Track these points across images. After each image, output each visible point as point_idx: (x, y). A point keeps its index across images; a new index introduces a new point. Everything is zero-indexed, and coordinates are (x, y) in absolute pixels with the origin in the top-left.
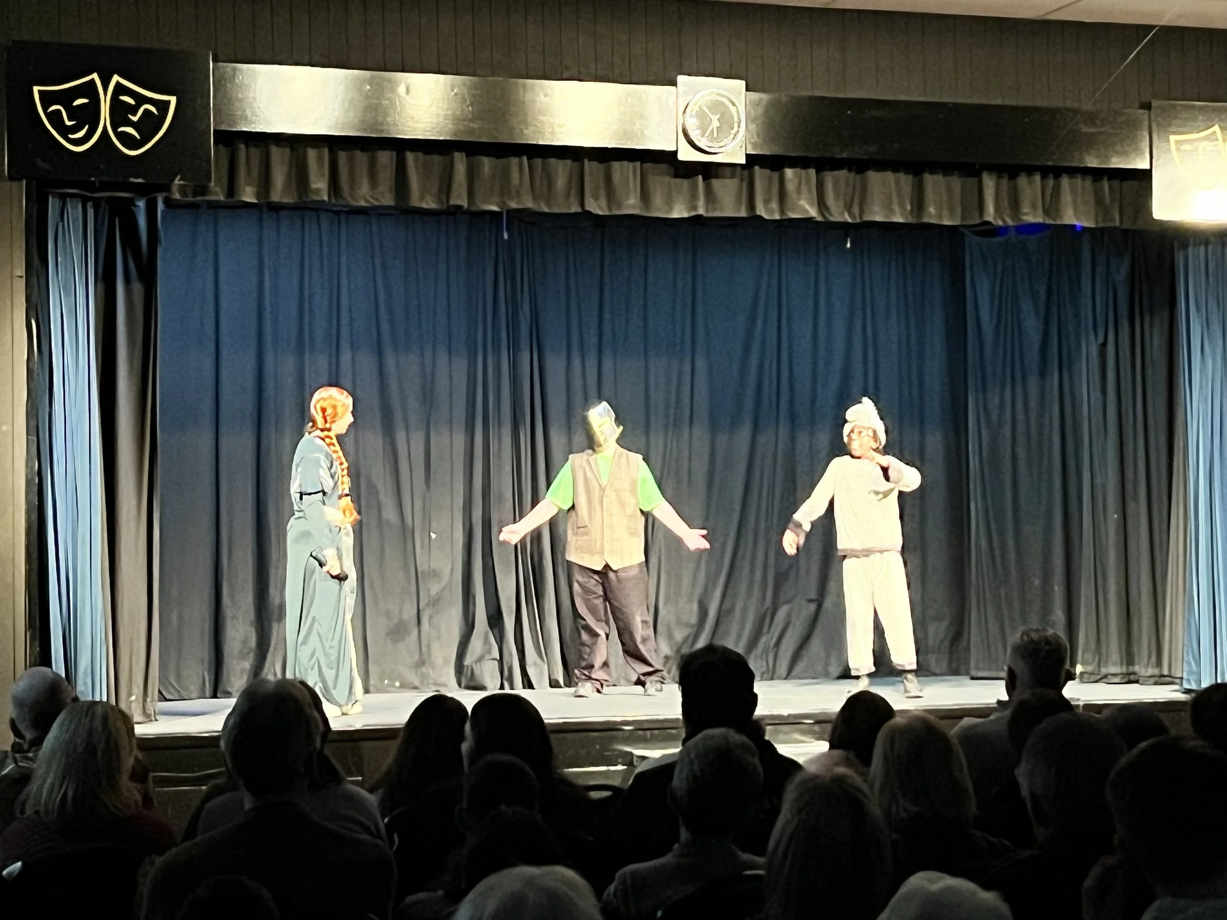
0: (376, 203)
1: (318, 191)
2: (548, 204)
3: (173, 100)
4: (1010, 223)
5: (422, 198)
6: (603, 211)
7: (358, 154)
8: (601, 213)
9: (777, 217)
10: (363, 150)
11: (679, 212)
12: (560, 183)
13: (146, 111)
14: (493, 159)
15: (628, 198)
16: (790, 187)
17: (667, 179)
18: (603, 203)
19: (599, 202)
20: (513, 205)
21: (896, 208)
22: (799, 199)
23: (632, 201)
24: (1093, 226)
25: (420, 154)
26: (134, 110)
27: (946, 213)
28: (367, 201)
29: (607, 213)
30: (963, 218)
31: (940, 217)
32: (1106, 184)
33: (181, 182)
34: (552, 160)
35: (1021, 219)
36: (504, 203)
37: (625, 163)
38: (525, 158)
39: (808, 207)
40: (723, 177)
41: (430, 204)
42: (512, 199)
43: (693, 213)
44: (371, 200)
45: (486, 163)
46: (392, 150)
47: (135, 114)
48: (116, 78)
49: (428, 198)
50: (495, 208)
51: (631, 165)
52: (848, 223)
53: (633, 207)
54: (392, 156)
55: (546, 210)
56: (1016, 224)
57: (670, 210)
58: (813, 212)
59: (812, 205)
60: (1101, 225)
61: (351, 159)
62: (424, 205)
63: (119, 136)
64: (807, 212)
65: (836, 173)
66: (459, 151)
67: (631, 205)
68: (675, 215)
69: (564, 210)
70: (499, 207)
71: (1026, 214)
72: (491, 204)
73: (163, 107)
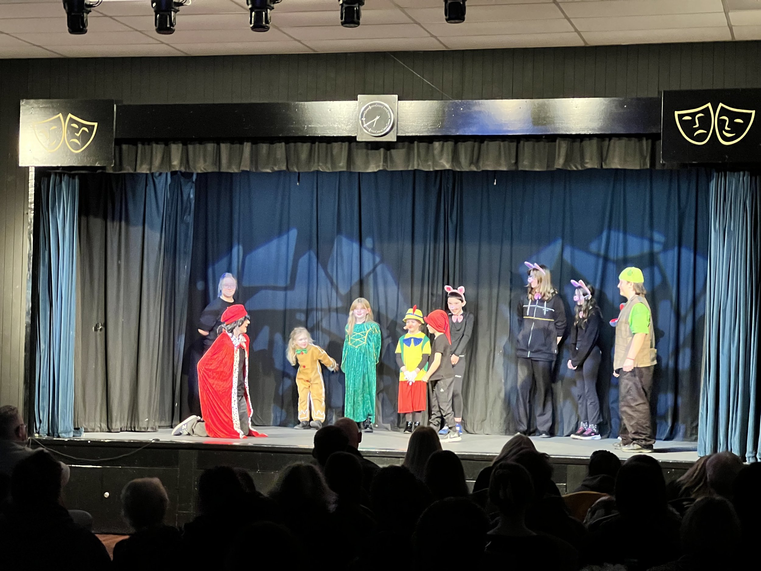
0: (205, 171)
1: (174, 165)
2: (297, 168)
3: (96, 124)
4: (580, 168)
5: (229, 166)
6: (329, 169)
7: (197, 146)
8: (328, 171)
9: (432, 170)
10: (200, 143)
11: (372, 168)
12: (304, 156)
13: (83, 131)
14: (268, 145)
15: (340, 163)
16: (436, 152)
17: (365, 151)
18: (329, 166)
19: (327, 165)
20: (276, 169)
21: (503, 161)
22: (440, 159)
23: (341, 164)
24: (638, 168)
25: (228, 145)
26: (77, 131)
27: (537, 164)
28: (201, 170)
29: (331, 171)
30: (548, 167)
31: (533, 165)
32: (644, 142)
33: (99, 165)
34: (300, 144)
35: (585, 167)
36: (273, 168)
37: (340, 143)
38: (283, 144)
39: (445, 163)
40: (397, 149)
41: (234, 169)
42: (275, 165)
43: (378, 169)
44: (203, 169)
45: (264, 148)
46: (214, 143)
47: (78, 133)
48: (70, 115)
49: (234, 167)
50: (269, 171)
51: (344, 144)
52: (475, 172)
53: (342, 167)
54: (214, 146)
55: (296, 170)
56: (583, 169)
57: (367, 168)
58: (448, 166)
59: (448, 162)
60: (642, 168)
61: (194, 149)
62: (230, 171)
63: (70, 143)
64: (444, 166)
65: (466, 143)
66: (247, 141)
67: (342, 166)
68: (370, 171)
69: (306, 170)
70: (271, 170)
71: (587, 163)
72: (267, 168)
73: (91, 128)
